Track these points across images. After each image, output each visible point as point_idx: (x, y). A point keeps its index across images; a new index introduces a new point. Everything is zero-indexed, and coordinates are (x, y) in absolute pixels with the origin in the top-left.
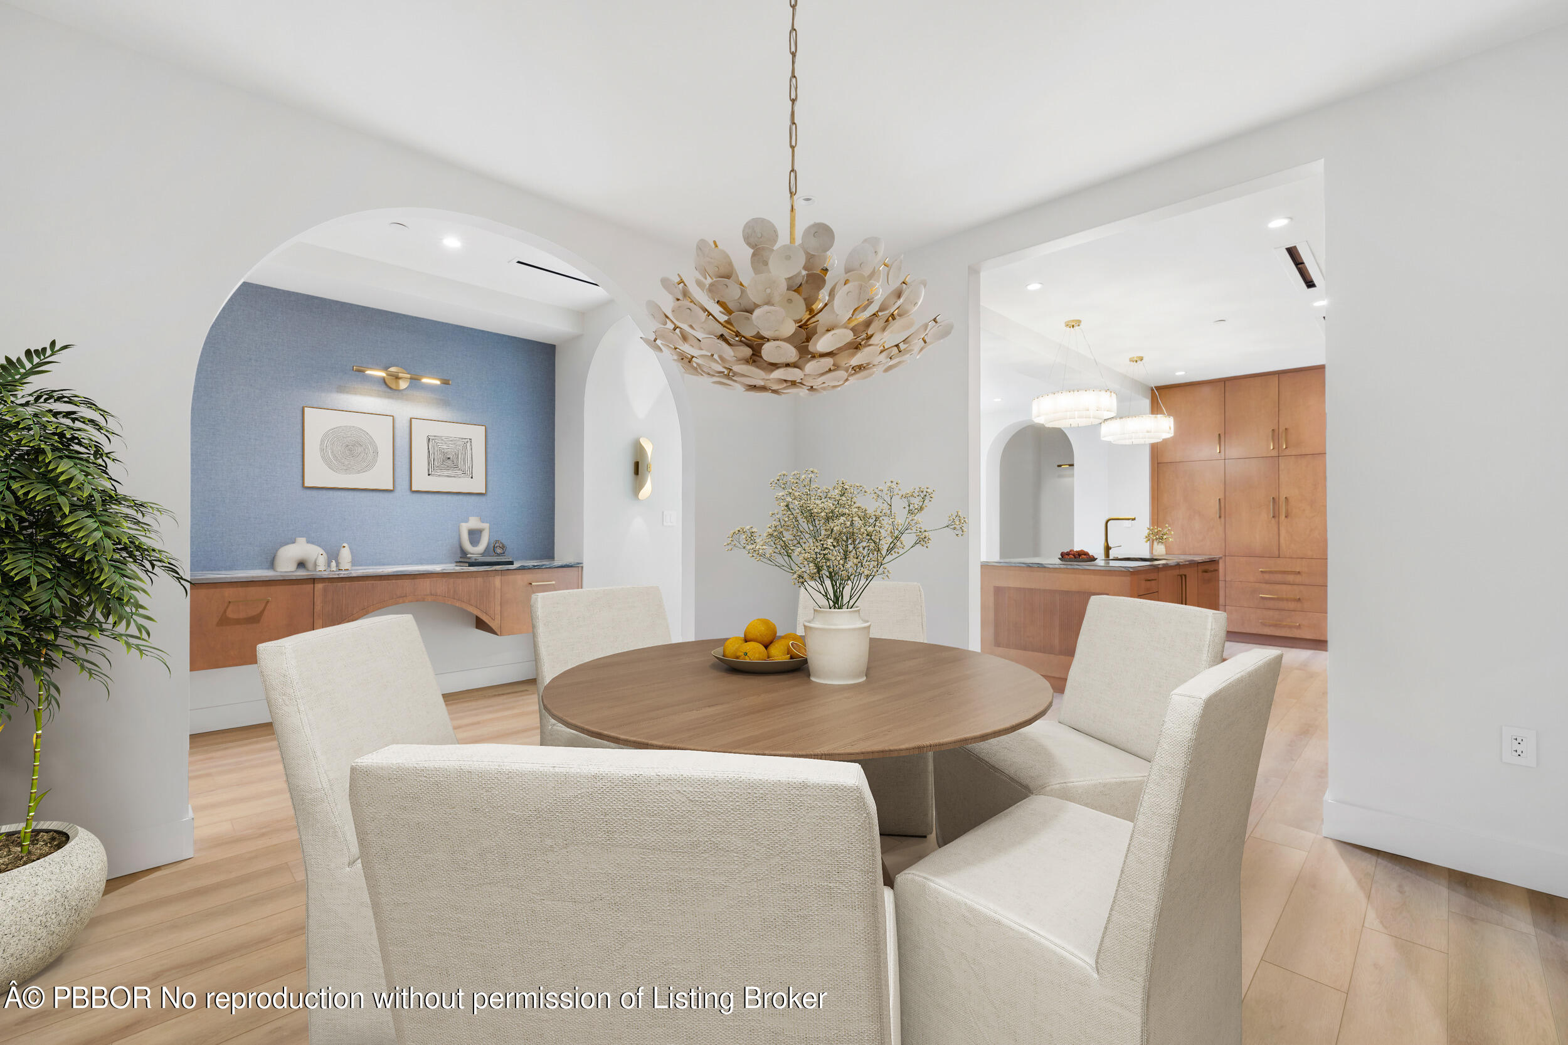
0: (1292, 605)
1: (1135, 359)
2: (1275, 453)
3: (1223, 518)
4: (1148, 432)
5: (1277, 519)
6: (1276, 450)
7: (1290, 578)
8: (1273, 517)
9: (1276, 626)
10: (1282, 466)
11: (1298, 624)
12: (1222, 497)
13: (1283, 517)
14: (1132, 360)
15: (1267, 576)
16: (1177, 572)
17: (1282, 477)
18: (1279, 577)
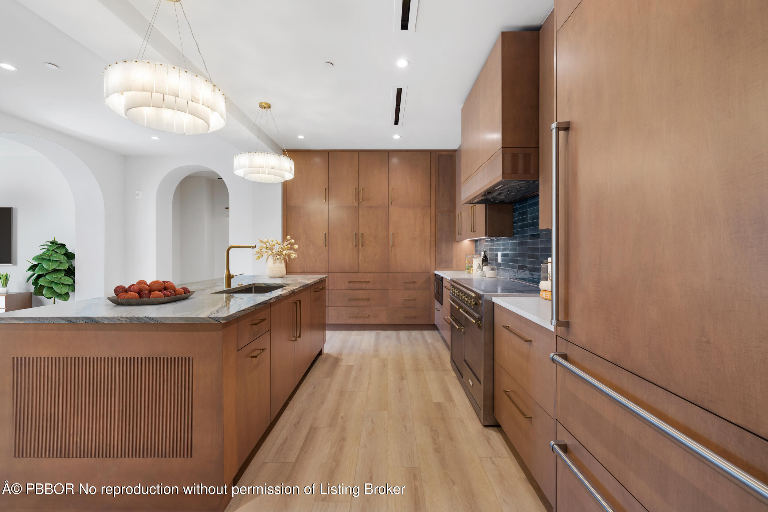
0: (365, 303)
1: (265, 105)
2: (356, 204)
3: (327, 247)
4: (272, 168)
5: (357, 247)
6: (357, 202)
7: (364, 286)
8: (355, 246)
9: (356, 317)
10: (360, 213)
11: (368, 315)
12: (326, 232)
13: (360, 246)
14: (261, 106)
15: (351, 285)
16: (293, 299)
17: (360, 220)
18: (357, 286)
